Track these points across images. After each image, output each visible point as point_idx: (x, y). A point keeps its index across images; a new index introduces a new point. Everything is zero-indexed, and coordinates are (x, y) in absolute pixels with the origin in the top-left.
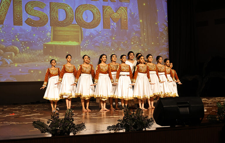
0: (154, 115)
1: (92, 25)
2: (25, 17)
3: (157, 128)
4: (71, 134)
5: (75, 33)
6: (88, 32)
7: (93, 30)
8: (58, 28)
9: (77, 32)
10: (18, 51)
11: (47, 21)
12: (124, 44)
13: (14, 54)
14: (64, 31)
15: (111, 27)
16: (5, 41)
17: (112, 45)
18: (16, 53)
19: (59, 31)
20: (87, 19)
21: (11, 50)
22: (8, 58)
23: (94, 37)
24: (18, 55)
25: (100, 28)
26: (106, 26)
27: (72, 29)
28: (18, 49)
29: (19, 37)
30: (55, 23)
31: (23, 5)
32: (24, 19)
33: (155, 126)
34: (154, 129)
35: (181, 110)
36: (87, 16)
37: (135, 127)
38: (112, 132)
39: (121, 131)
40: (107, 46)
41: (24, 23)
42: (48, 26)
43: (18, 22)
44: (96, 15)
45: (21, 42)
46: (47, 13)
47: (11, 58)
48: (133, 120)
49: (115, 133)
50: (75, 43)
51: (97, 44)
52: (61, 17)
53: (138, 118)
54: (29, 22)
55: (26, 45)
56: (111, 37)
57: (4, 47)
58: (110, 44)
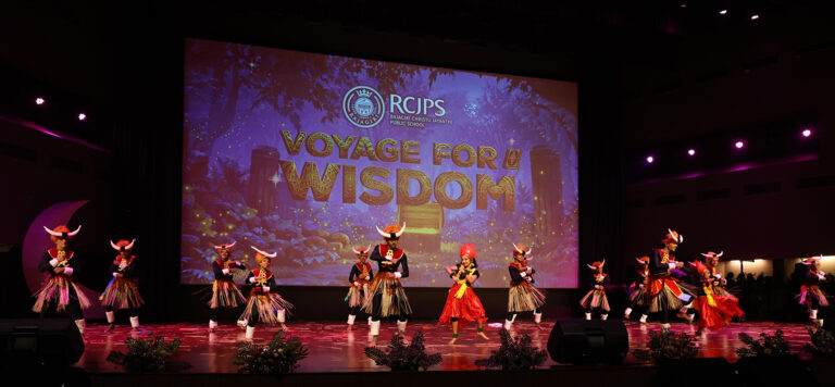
0: (549, 345)
1: (461, 204)
2: (360, 190)
3: (553, 367)
4: (420, 369)
5: (433, 216)
6: (453, 214)
7: (460, 210)
8: (409, 208)
9: (438, 213)
10: (348, 241)
11: (392, 197)
12: (509, 234)
13: (341, 246)
14: (415, 212)
15: (489, 207)
16: (329, 226)
17: (490, 235)
18: (345, 244)
19: (411, 212)
20: (452, 193)
21: (338, 240)
22: (332, 251)
23: (462, 222)
24: (348, 247)
25: (471, 208)
26: (481, 205)
27: (430, 210)
28: (347, 237)
29: (350, 220)
30: (404, 200)
31: (358, 173)
32: (358, 194)
33: (548, 363)
34: (548, 368)
35: (592, 340)
36: (452, 190)
37: (518, 362)
38: (483, 368)
39: (496, 368)
40: (482, 236)
41: (358, 200)
42: (393, 205)
43: (349, 198)
44: (466, 189)
45: (353, 228)
46: (392, 184)
47: (337, 251)
48: (516, 352)
49: (486, 371)
50: (432, 231)
51: (466, 233)
52: (413, 191)
53: (523, 350)
54: (365, 198)
55: (360, 232)
56: (489, 222)
57: (328, 234)
58: (486, 233)
